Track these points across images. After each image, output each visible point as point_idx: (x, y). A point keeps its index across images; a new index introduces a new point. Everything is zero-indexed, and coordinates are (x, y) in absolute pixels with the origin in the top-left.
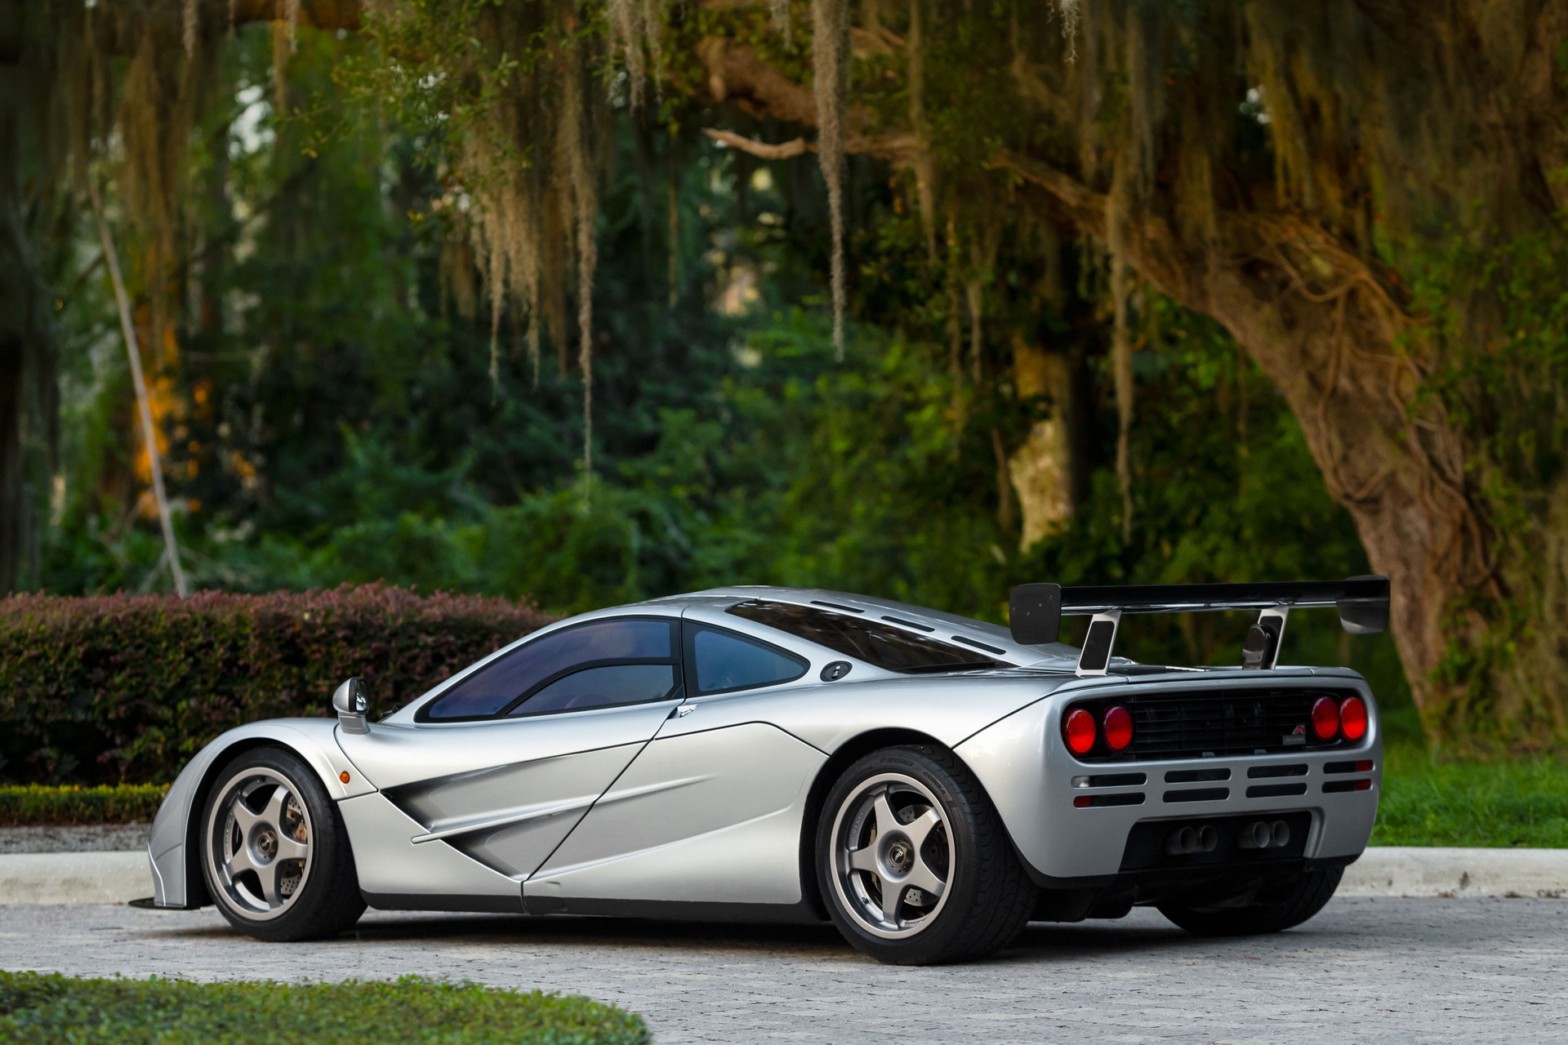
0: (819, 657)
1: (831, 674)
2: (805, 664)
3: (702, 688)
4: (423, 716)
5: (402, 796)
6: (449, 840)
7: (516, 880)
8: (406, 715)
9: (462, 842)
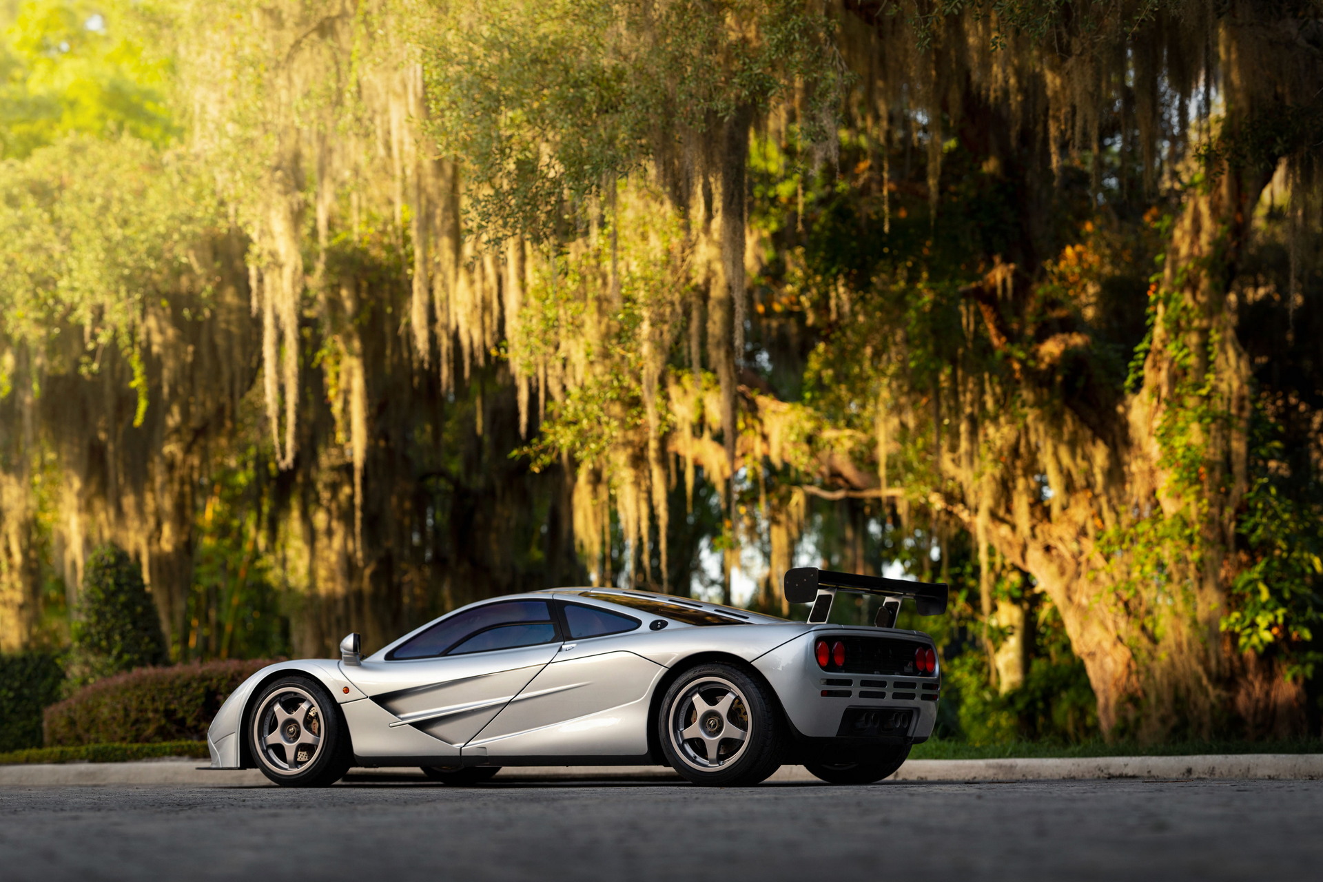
0: (647, 619)
1: (655, 626)
2: (638, 623)
3: (573, 636)
4: (390, 657)
5: (383, 700)
6: (412, 724)
7: (457, 746)
8: (380, 656)
9: (422, 725)
